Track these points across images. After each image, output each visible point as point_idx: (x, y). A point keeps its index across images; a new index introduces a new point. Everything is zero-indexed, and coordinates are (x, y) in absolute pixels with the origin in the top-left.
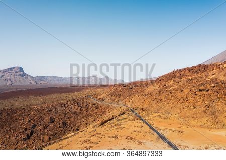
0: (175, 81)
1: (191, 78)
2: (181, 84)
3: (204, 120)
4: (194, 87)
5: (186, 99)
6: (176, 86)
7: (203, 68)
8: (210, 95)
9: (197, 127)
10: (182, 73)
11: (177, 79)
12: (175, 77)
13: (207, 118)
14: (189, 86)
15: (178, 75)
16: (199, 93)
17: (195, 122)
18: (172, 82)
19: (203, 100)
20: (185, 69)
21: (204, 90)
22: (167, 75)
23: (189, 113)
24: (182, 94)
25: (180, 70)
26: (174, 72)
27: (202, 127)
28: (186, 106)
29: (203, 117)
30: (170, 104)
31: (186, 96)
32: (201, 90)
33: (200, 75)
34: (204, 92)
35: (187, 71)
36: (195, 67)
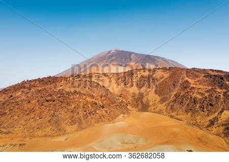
0: (23, 92)
1: (40, 89)
2: (29, 95)
3: (49, 129)
4: (42, 97)
5: (33, 110)
6: (24, 97)
7: (52, 80)
8: (55, 105)
9: (41, 136)
10: (32, 84)
11: (26, 90)
12: (24, 88)
13: (51, 127)
14: (37, 97)
15: (27, 85)
16: (46, 104)
17: (40, 133)
18: (20, 93)
19: (49, 110)
20: (35, 80)
21: (50, 100)
22: (16, 85)
23: (34, 124)
24: (29, 105)
25: (30, 81)
26: (24, 83)
27: (45, 136)
28: (32, 117)
29: (48, 126)
30: (15, 117)
31: (32, 107)
32: (47, 101)
33: (49, 86)
34: (50, 103)
35: (37, 82)
36: (45, 78)
